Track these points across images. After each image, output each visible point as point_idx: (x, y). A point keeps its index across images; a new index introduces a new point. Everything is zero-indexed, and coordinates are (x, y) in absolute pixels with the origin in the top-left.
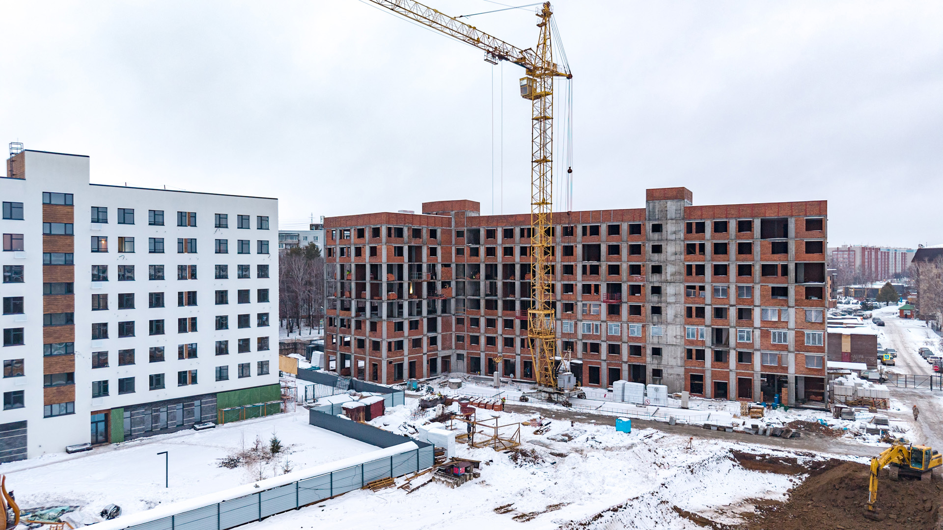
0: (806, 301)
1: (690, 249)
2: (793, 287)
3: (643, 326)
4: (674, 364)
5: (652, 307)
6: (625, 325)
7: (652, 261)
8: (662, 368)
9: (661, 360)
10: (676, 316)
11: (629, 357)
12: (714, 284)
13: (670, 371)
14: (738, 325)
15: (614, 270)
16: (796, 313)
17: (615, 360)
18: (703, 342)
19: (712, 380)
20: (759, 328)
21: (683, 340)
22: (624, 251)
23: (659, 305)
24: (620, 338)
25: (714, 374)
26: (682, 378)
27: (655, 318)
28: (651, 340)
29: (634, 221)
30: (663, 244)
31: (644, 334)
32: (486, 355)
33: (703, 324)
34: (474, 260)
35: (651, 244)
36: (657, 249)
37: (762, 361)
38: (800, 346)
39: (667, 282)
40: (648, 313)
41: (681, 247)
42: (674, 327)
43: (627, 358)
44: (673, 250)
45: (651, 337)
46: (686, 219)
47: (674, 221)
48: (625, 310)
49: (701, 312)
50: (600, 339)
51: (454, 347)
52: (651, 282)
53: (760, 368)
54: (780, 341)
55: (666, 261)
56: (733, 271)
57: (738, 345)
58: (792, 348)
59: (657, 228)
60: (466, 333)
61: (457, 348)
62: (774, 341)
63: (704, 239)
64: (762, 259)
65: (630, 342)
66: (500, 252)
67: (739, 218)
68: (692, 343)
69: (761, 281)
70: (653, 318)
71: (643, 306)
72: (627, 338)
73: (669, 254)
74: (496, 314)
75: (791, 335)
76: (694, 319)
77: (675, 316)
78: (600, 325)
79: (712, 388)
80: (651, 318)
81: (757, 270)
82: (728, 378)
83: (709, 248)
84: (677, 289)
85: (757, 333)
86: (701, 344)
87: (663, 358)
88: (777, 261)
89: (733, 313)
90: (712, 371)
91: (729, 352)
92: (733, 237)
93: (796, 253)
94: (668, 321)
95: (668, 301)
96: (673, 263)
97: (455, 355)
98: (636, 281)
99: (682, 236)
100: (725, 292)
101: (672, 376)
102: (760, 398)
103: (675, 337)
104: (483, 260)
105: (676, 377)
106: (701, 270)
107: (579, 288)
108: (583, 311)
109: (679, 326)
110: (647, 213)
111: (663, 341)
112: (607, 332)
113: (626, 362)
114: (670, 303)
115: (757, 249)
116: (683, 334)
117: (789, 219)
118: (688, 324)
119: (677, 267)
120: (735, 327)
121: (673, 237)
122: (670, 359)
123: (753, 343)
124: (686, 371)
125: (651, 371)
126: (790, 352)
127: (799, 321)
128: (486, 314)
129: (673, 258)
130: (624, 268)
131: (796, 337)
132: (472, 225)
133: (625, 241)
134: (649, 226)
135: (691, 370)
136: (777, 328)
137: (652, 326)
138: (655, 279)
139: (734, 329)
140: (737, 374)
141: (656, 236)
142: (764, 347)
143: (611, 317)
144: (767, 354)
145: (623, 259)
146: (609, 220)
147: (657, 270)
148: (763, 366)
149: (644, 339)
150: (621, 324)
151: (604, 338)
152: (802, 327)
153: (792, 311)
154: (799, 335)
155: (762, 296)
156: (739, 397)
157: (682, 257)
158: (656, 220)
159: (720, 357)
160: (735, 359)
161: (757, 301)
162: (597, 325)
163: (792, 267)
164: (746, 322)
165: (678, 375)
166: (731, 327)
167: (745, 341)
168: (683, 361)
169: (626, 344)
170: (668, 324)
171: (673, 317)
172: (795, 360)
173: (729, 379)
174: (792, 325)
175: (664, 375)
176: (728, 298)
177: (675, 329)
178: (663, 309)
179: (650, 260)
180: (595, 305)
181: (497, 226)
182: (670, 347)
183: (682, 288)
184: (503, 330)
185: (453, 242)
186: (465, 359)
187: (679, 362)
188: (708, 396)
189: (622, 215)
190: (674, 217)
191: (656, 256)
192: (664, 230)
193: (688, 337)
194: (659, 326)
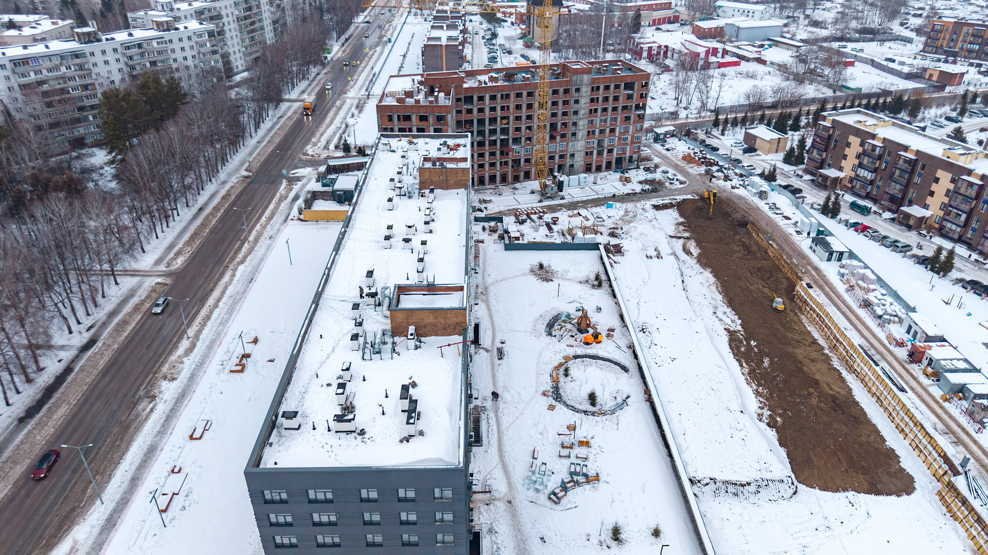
0: (637, 121)
1: (592, 100)
2: (633, 115)
3: (567, 144)
4: (580, 160)
5: (572, 133)
6: (558, 145)
7: (574, 108)
8: (574, 164)
9: (574, 159)
10: (582, 136)
11: (558, 160)
12: (601, 118)
13: (578, 164)
14: (609, 136)
15: (554, 115)
17: (552, 164)
18: (594, 147)
19: (596, 164)
20: (617, 136)
21: (585, 148)
22: (560, 104)
23: (575, 131)
24: (555, 152)
25: (597, 162)
26: (583, 167)
28: (570, 150)
29: (566, 87)
30: (580, 99)
31: (567, 148)
33: (594, 138)
34: (469, 117)
35: (574, 99)
36: (577, 102)
37: (617, 152)
38: (632, 142)
39: (580, 119)
40: (569, 137)
41: (588, 100)
44: (585, 101)
45: (570, 148)
46: (592, 84)
47: (586, 86)
48: (558, 137)
49: (594, 132)
52: (572, 120)
53: (616, 155)
54: (625, 141)
55: (581, 108)
56: (610, 110)
57: (608, 146)
58: (629, 144)
59: (578, 90)
62: (623, 141)
63: (599, 94)
64: (622, 103)
65: (560, 153)
66: (487, 110)
67: (615, 83)
68: (589, 148)
69: (621, 114)
70: (572, 139)
71: (567, 133)
72: (558, 151)
73: (582, 104)
74: (485, 150)
75: (630, 138)
76: (591, 136)
78: (545, 146)
79: (595, 168)
81: (620, 108)
82: (602, 162)
83: (600, 99)
84: (584, 122)
85: (617, 139)
86: (592, 148)
88: (628, 103)
89: (608, 130)
91: (604, 150)
92: (612, 93)
93: (636, 99)
95: (580, 129)
96: (584, 109)
98: (565, 120)
99: (589, 93)
100: (606, 120)
101: (578, 167)
102: (614, 169)
103: (581, 147)
104: (475, 117)
106: (596, 110)
107: (535, 127)
108: (537, 140)
109: (583, 141)
110: (573, 82)
111: (576, 149)
112: (549, 150)
113: (557, 164)
115: (621, 98)
116: (585, 144)
117: (635, 83)
118: (588, 139)
119: (585, 111)
121: (585, 95)
122: (578, 158)
123: (614, 144)
124: (585, 162)
125: (569, 166)
128: (478, 150)
129: (584, 106)
130: (560, 113)
132: (467, 94)
133: (561, 98)
134: (573, 89)
135: (587, 162)
137: (571, 143)
138: (574, 118)
140: (606, 159)
141: (577, 94)
142: (619, 145)
143: (551, 141)
144: (619, 148)
145: (559, 109)
146: (554, 87)
149: (567, 150)
150: (556, 144)
152: (634, 133)
153: (631, 127)
154: (633, 137)
155: (621, 121)
156: (606, 170)
157: (588, 105)
158: (577, 86)
159: (600, 153)
160: (606, 152)
161: (618, 124)
163: (634, 106)
164: (612, 134)
165: (581, 165)
166: (606, 138)
167: (611, 143)
168: (584, 158)
169: (558, 154)
170: (579, 140)
172: (630, 149)
174: (630, 133)
175: (574, 168)
176: (606, 124)
177: (581, 143)
178: (577, 133)
181: (485, 93)
182: (579, 152)
183: (586, 122)
184: (489, 158)
185: (454, 106)
187: (582, 159)
188: (593, 172)
189: (561, 84)
190: (586, 84)
191: (576, 106)
192: (581, 91)
193: (587, 146)
194: (574, 143)
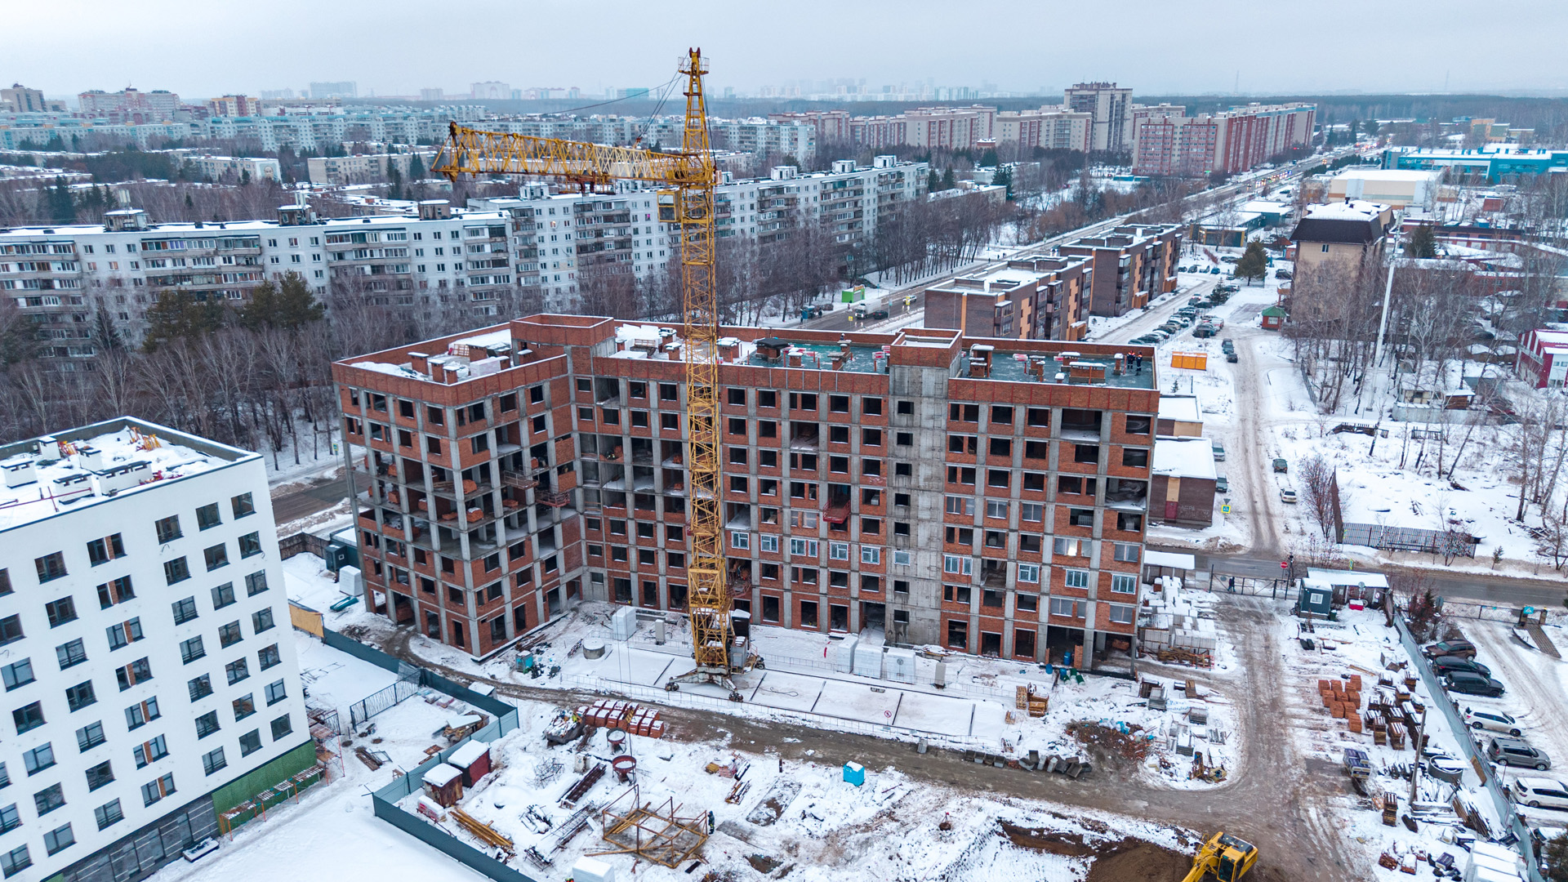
0: (1117, 532)
1: (955, 444)
2: (1102, 512)
3: (882, 550)
4: (927, 605)
5: (896, 523)
6: (855, 547)
7: (897, 457)
8: (909, 610)
9: (908, 599)
10: (930, 539)
11: (860, 591)
12: (988, 499)
13: (920, 615)
14: (1020, 557)
15: (840, 464)
16: (1102, 547)
17: (840, 595)
18: (969, 579)
19: (980, 629)
20: (1050, 565)
21: (940, 574)
22: (856, 438)
23: (907, 522)
24: (848, 565)
25: (982, 622)
26: (937, 625)
27: (900, 541)
28: (893, 570)
29: (870, 393)
30: (915, 433)
31: (883, 562)
32: (640, 577)
33: (970, 553)
34: (610, 430)
35: (897, 431)
36: (905, 439)
37: (1051, 609)
38: (1104, 593)
39: (918, 489)
40: (889, 532)
41: (941, 440)
42: (928, 554)
43: (858, 592)
44: (929, 445)
45: (893, 566)
46: (951, 398)
47: (932, 400)
48: (855, 525)
49: (967, 535)
50: (818, 564)
51: (585, 562)
52: (895, 488)
53: (1047, 619)
54: (1077, 584)
55: (918, 458)
56: (1016, 481)
57: (1018, 585)
58: (1093, 595)
59: (906, 408)
60: (604, 543)
61: (591, 563)
62: (1070, 583)
63: (975, 430)
64: (1060, 469)
65: (863, 571)
66: (655, 421)
67: (1030, 404)
68: (953, 578)
69: (1057, 500)
70: (896, 540)
71: (883, 521)
72: (858, 565)
73: (923, 448)
74: (654, 517)
75: (1093, 578)
76: (957, 545)
78: (819, 543)
79: (978, 640)
80: (893, 539)
81: (1052, 483)
82: (1002, 629)
83: (983, 445)
84: (934, 500)
85: (1047, 571)
86: (966, 581)
87: (911, 596)
88: (1082, 472)
89: (1013, 540)
90: (980, 617)
91: (1005, 594)
92: (1020, 432)
93: (1110, 464)
94: (920, 545)
95: (920, 516)
96: (929, 463)
97: (588, 574)
98: (872, 484)
99: (944, 423)
100: (1004, 509)
101: (922, 622)
102: (1044, 658)
103: (929, 568)
104: (627, 432)
105: (928, 623)
106: (969, 475)
107: (786, 486)
108: (793, 522)
109: (934, 554)
110: (891, 383)
111: (909, 573)
112: (828, 554)
113: (856, 599)
114: (922, 520)
115: (1053, 453)
116: (940, 565)
117: (1104, 414)
118: (948, 552)
119: (934, 469)
120: (1015, 561)
121: (930, 424)
122: (920, 598)
123: (1040, 584)
124: (943, 616)
125: (893, 612)
126: (1090, 600)
127: (1105, 559)
128: (636, 515)
129: (929, 455)
130: (855, 462)
131: (1100, 580)
132: (603, 373)
133: (857, 423)
134: (893, 404)
135: (950, 615)
136: (1074, 566)
137: (895, 551)
138: (901, 484)
139: (1014, 564)
140: (1015, 624)
141: (904, 419)
142: (1054, 590)
143: (835, 534)
144: (1059, 600)
145: (853, 450)
146: (833, 389)
147: (904, 470)
148: (1051, 616)
149: (883, 568)
150: (850, 545)
151: (822, 564)
152: (1108, 567)
153: (1097, 545)
154: (1104, 578)
155: (1057, 521)
156: (1016, 654)
157: (943, 455)
158: (904, 395)
159: (993, 600)
160: (1013, 604)
161: (1049, 528)
162: (813, 545)
163: (1101, 483)
164: (1031, 555)
165: (931, 620)
166: (1010, 560)
167: (1029, 581)
168: (939, 602)
169: (857, 574)
170: (918, 549)
171: (926, 540)
172: (1096, 611)
174: (1095, 563)
175: (911, 619)
176: (1008, 520)
177: (928, 557)
178: (912, 528)
179: (894, 455)
180: (810, 515)
181: (648, 377)
182: (921, 583)
183: (940, 500)
184: (667, 541)
185: (573, 397)
186: (606, 582)
187: (933, 603)
188: (972, 651)
189: (853, 383)
190: (932, 393)
191: (903, 450)
192: (916, 412)
193: (948, 569)
194: (906, 552)
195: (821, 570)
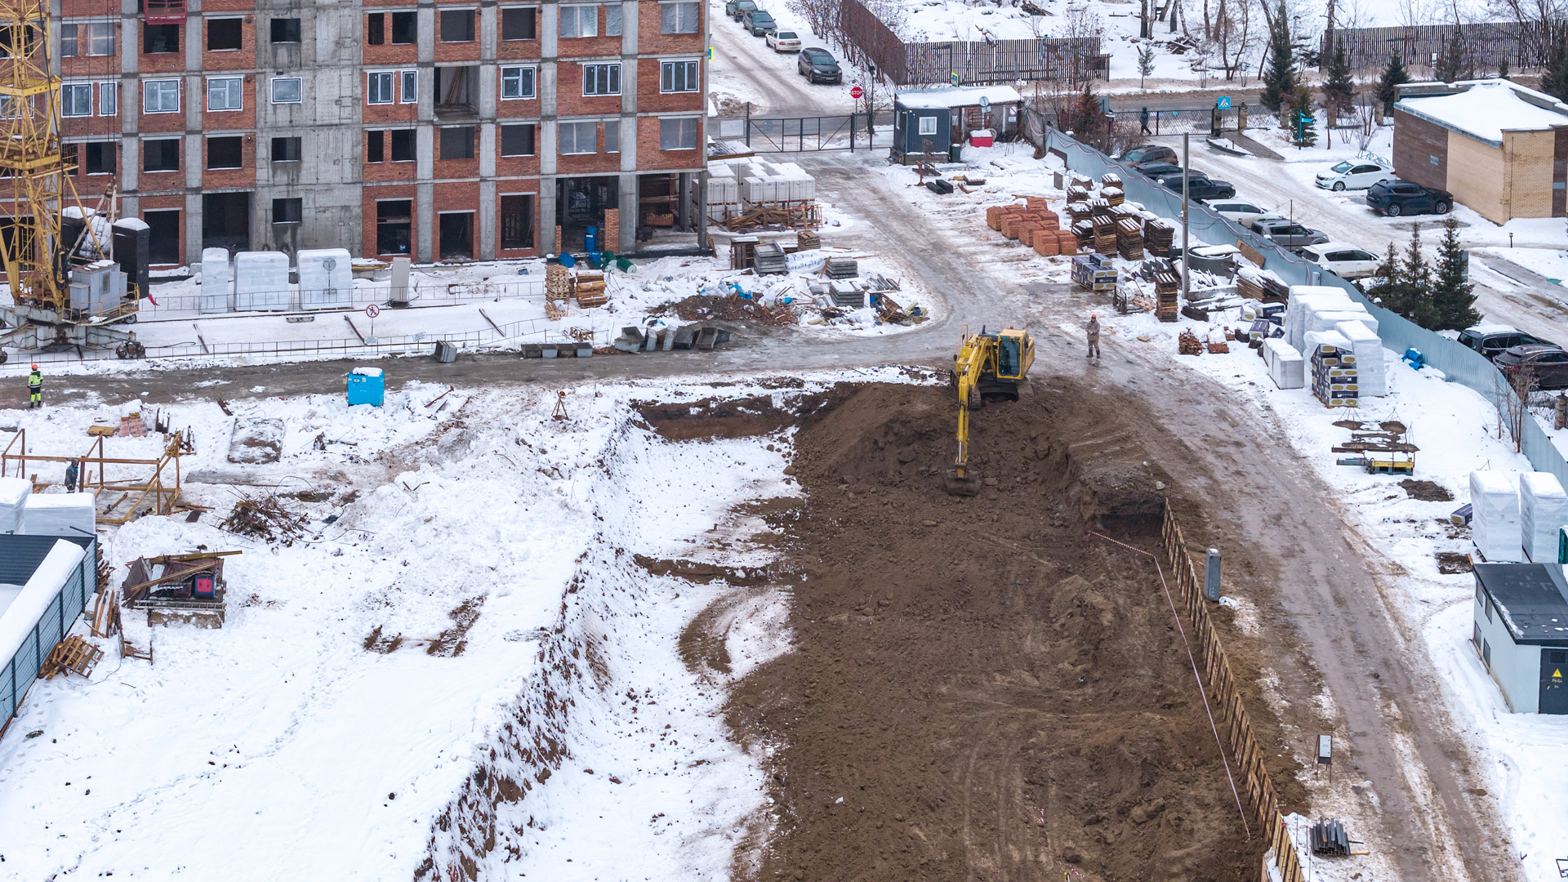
3: (248, 80)
4: (336, 179)
5: (272, 20)
8: (301, 195)
9: (299, 171)
10: (339, 44)
11: (205, 172)
13: (323, 200)
16: (641, 13)
17: (165, 188)
18: (413, 110)
19: (435, 209)
20: (554, 60)
21: (359, 109)
24: (179, 121)
25: (439, 194)
26: (356, 217)
27: (283, 54)
28: (270, 118)
31: (251, 104)
33: (413, 59)
37: (562, 144)
38: (649, 99)
40: (261, 42)
42: (336, 74)
43: (199, 176)
45: (270, 109)
49: (406, 27)
50: (118, 130)
53: (554, 165)
57: (502, 109)
58: (629, 106)
65: (210, 129)
68: (383, 115)
70: (275, 55)
71: (249, 21)
72: (199, 117)
75: (629, 72)
76: (389, 46)
77: (337, 43)
78: (120, 86)
79: (434, 233)
80: (269, 54)
82: (475, 201)
85: (550, 72)
86: (407, 116)
87: (304, 165)
89: (490, 22)
90: (435, 185)
91: (479, 131)
94: (320, 58)
101: (328, 214)
102: (554, 244)
103: (338, 102)
105: (338, 214)
109: (347, 71)
111: (305, 116)
112: (140, 107)
113: (197, 190)
114: (323, 8)
116: (359, 91)
118: (373, 63)
120: (493, 62)
122: (322, 167)
123: (539, 99)
124: (367, 194)
125: (271, 206)
126: (625, 115)
127: (647, 34)
131: (640, 74)
135: (379, 191)
137: (272, 78)
139: (492, 68)
140: (499, 186)
142: (566, 107)
143: (153, 62)
144: (571, 124)
148: (561, 159)
149: (250, 115)
150: (184, 80)
151: (128, 127)
152: (653, 49)
153: (632, 10)
154: (647, 67)
156: (502, 248)
159: (455, 146)
160: (494, 147)
162: (108, 91)
164: (521, 46)
165: (346, 208)
167: (521, 96)
168: (358, 168)
169: (198, 138)
170: (317, 67)
171: (332, 46)
172: (638, 135)
173: (478, 203)
174: (630, 45)
175: (305, 213)
177: (336, 79)
178: (304, 25)
182: (323, 134)
187: (348, 171)
188: (423, 257)
193: (373, 98)
194: (294, 75)
195: (126, 142)
